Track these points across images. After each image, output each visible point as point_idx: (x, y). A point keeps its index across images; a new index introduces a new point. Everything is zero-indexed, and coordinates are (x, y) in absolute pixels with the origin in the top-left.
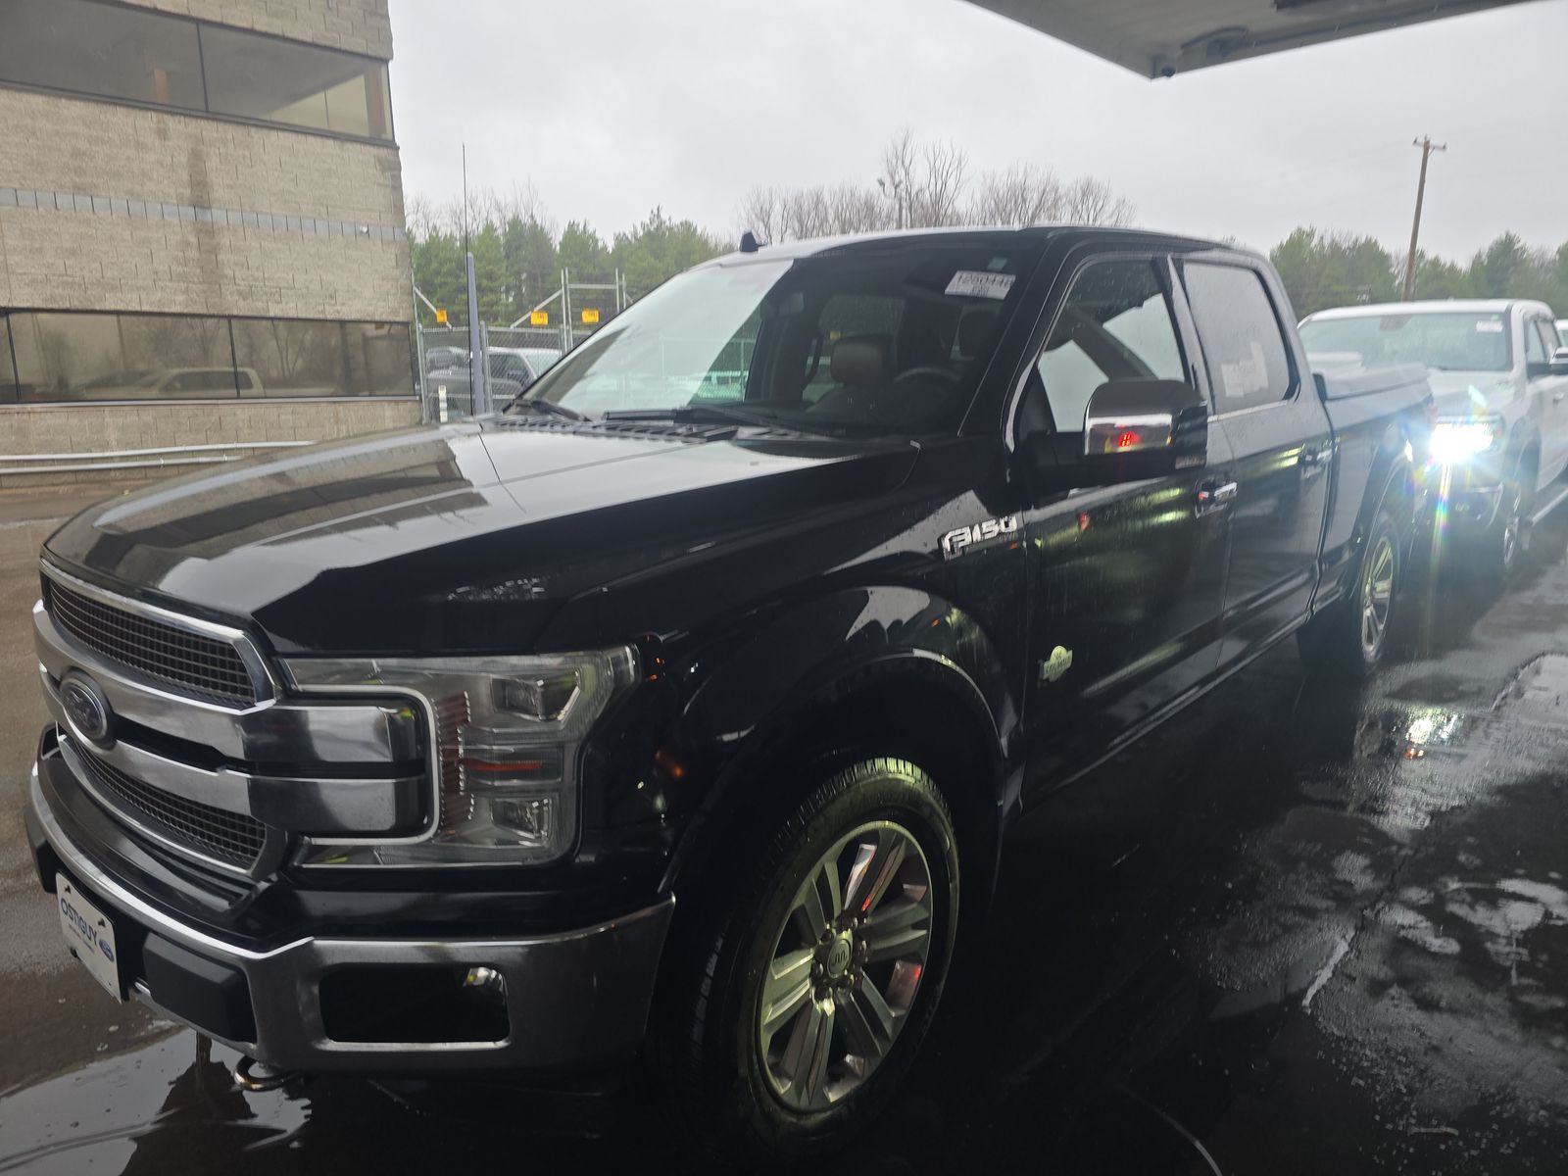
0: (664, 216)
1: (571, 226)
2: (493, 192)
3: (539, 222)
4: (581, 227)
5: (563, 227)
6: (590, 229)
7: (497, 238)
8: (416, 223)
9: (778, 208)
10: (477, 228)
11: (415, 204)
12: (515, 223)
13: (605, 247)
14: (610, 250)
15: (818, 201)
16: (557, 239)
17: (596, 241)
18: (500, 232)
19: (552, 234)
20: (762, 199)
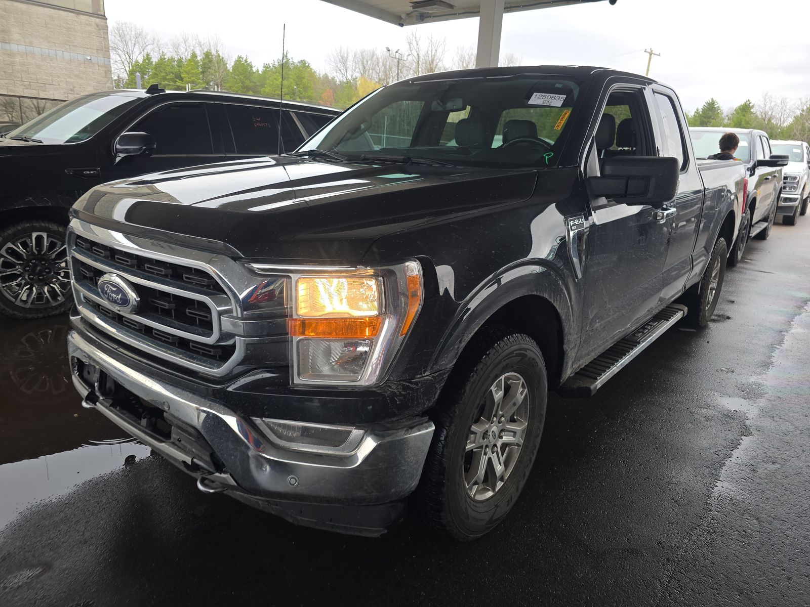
0: (289, 56)
1: (240, 57)
2: (197, 36)
3: (221, 55)
4: (244, 59)
5: (235, 58)
6: (249, 61)
7: (198, 62)
8: (153, 50)
9: (351, 58)
10: (186, 55)
11: (152, 39)
12: (208, 55)
13: (258, 71)
14: (260, 72)
15: (373, 54)
16: (230, 65)
17: (251, 67)
18: (199, 58)
19: (229, 62)
20: (343, 51)
